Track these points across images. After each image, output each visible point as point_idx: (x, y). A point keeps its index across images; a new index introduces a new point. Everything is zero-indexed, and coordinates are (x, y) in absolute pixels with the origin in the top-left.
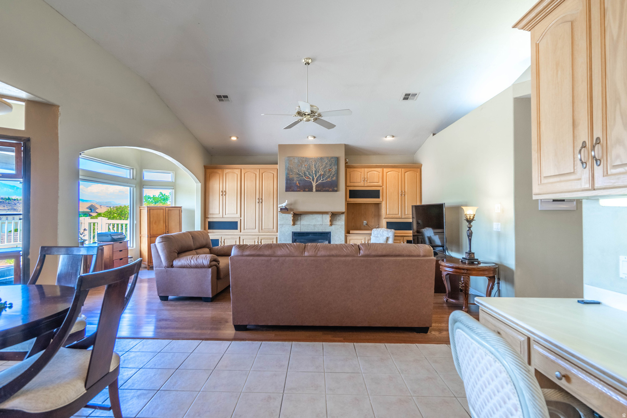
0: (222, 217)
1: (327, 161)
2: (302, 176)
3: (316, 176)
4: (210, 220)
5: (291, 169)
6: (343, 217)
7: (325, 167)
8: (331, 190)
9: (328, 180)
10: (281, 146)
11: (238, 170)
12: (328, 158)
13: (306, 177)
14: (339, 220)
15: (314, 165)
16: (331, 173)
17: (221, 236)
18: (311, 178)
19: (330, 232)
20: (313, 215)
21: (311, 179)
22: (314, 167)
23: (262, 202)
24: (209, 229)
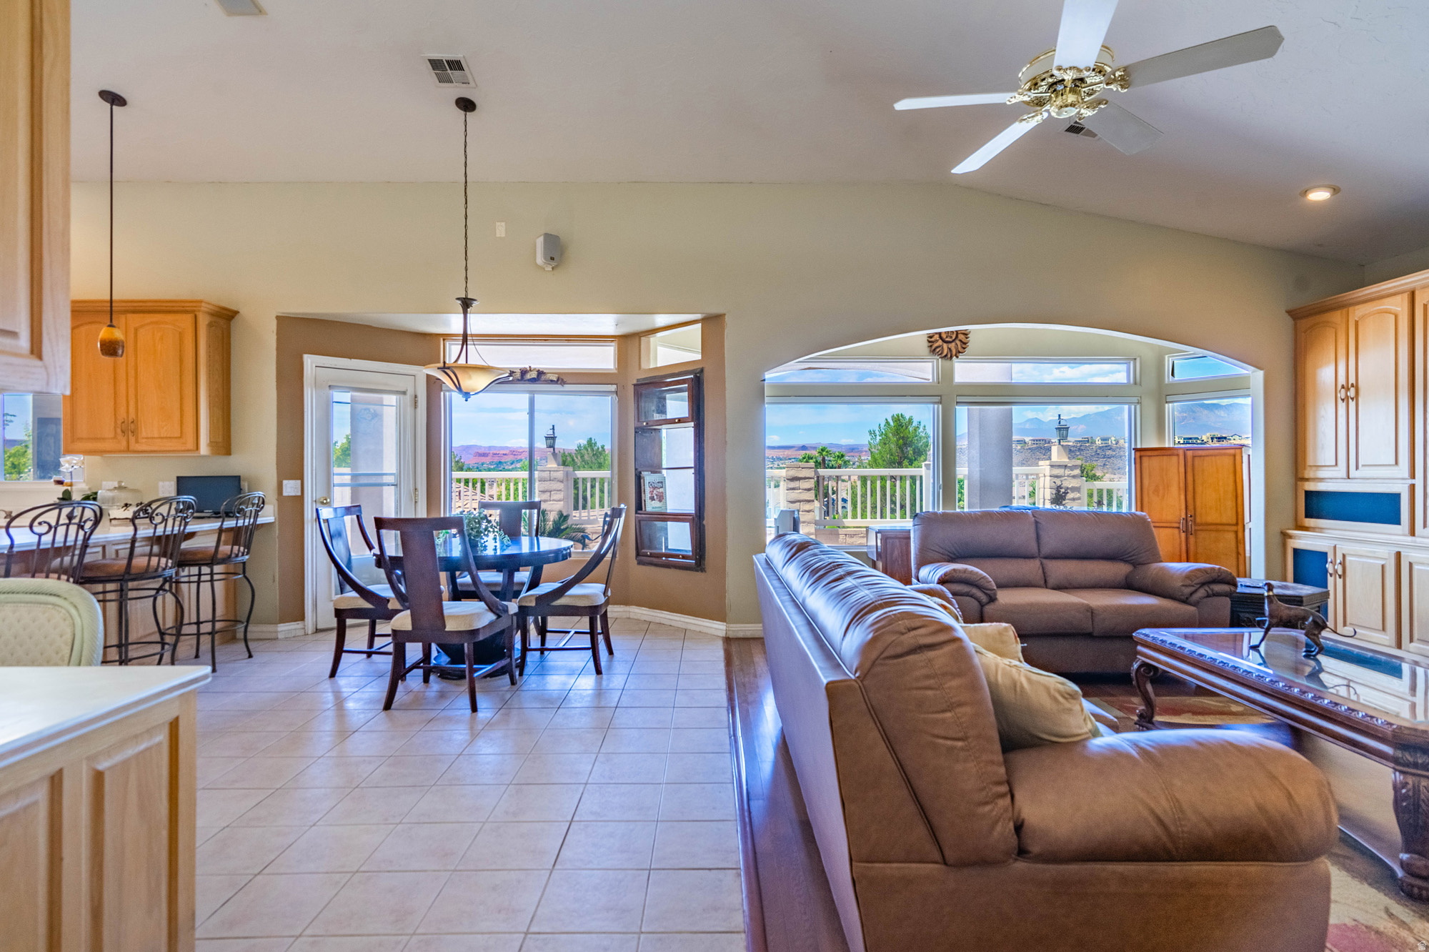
0: (1345, 475)
4: (1311, 486)
17: (1336, 542)
24: (1307, 516)
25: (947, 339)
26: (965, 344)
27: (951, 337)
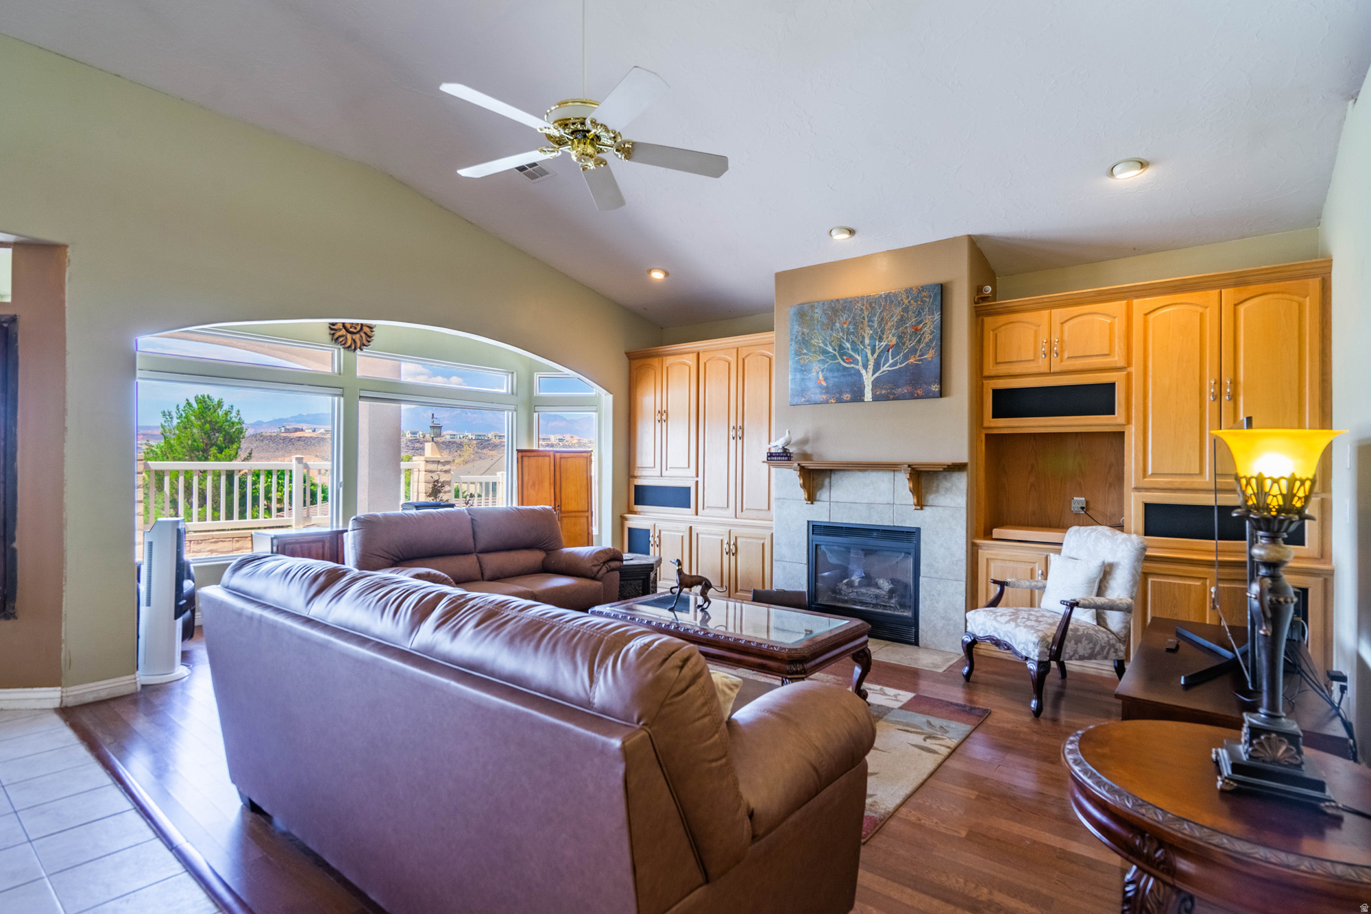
0: (659, 475)
1: (906, 302)
2: (835, 355)
3: (873, 353)
4: (639, 482)
5: (804, 339)
6: (961, 482)
7: (902, 321)
8: (919, 392)
9: (911, 360)
10: (782, 278)
11: (691, 355)
12: (909, 290)
13: (845, 358)
14: (947, 490)
15: (867, 319)
16: (920, 339)
17: (655, 522)
18: (859, 358)
19: (919, 529)
20: (867, 473)
21: (860, 364)
22: (866, 324)
23: (741, 438)
24: (635, 504)
25: (351, 330)
26: (370, 337)
27: (356, 328)
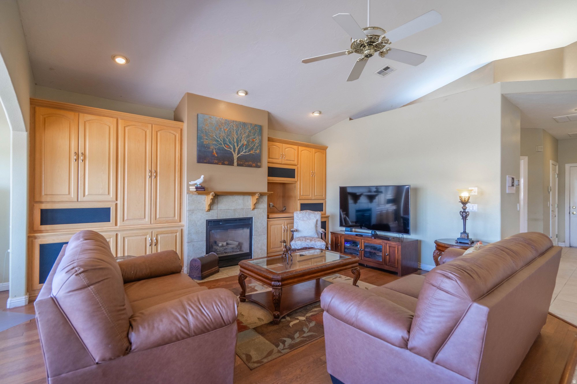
0: (76, 200)
1: (250, 129)
2: (221, 143)
3: (238, 146)
5: (206, 132)
6: (266, 199)
7: (248, 136)
8: (254, 165)
9: (251, 152)
10: (189, 96)
11: (111, 119)
12: (251, 124)
13: (226, 145)
14: (261, 202)
15: (235, 131)
16: (254, 144)
18: (232, 147)
19: (252, 218)
20: (233, 196)
21: (232, 149)
22: (235, 133)
23: (156, 177)
24: (42, 224)
